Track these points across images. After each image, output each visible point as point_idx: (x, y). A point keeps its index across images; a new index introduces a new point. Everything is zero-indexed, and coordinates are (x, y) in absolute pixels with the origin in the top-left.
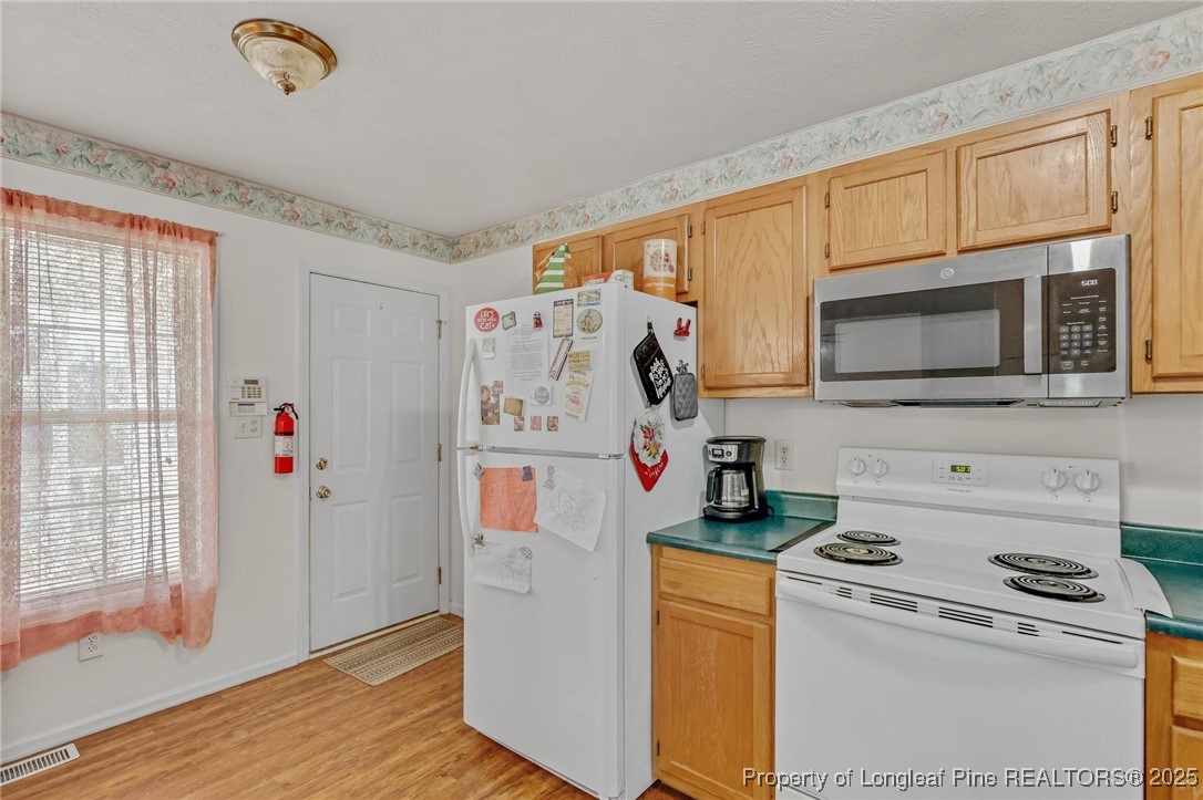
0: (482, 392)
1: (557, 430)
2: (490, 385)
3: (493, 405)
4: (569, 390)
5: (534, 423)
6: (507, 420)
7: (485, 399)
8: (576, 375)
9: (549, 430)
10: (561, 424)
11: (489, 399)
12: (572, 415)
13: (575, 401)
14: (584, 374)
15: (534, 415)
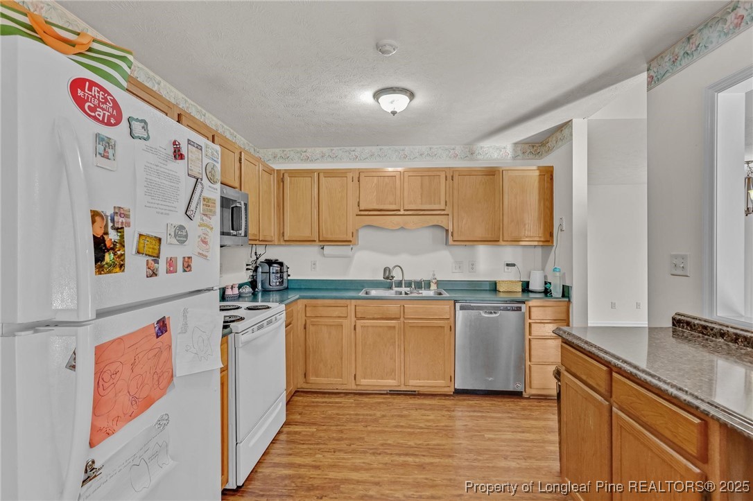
0: (93, 222)
1: (190, 270)
2: (109, 212)
3: (115, 244)
4: (200, 231)
5: (170, 266)
6: (135, 263)
7: (99, 233)
8: (205, 218)
9: (185, 271)
10: (194, 264)
11: (106, 233)
12: (203, 255)
13: (205, 242)
14: (210, 218)
15: (169, 256)
